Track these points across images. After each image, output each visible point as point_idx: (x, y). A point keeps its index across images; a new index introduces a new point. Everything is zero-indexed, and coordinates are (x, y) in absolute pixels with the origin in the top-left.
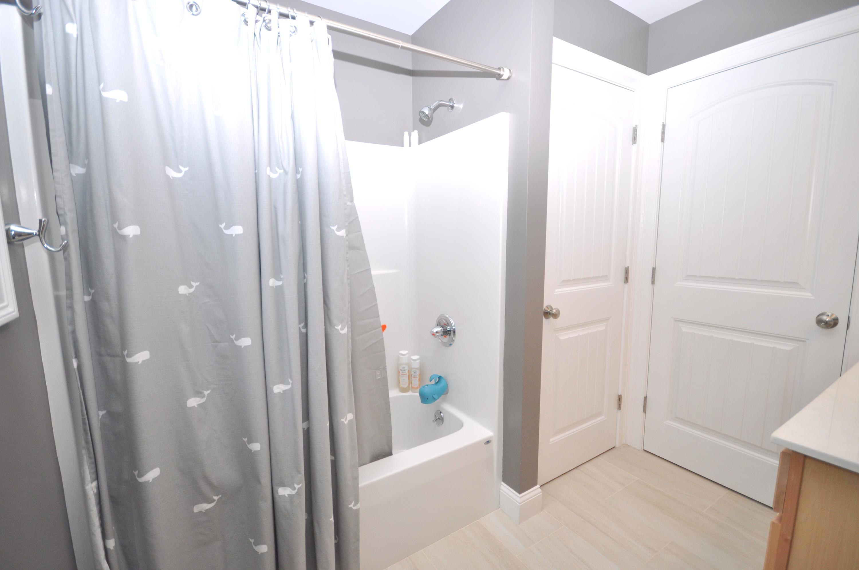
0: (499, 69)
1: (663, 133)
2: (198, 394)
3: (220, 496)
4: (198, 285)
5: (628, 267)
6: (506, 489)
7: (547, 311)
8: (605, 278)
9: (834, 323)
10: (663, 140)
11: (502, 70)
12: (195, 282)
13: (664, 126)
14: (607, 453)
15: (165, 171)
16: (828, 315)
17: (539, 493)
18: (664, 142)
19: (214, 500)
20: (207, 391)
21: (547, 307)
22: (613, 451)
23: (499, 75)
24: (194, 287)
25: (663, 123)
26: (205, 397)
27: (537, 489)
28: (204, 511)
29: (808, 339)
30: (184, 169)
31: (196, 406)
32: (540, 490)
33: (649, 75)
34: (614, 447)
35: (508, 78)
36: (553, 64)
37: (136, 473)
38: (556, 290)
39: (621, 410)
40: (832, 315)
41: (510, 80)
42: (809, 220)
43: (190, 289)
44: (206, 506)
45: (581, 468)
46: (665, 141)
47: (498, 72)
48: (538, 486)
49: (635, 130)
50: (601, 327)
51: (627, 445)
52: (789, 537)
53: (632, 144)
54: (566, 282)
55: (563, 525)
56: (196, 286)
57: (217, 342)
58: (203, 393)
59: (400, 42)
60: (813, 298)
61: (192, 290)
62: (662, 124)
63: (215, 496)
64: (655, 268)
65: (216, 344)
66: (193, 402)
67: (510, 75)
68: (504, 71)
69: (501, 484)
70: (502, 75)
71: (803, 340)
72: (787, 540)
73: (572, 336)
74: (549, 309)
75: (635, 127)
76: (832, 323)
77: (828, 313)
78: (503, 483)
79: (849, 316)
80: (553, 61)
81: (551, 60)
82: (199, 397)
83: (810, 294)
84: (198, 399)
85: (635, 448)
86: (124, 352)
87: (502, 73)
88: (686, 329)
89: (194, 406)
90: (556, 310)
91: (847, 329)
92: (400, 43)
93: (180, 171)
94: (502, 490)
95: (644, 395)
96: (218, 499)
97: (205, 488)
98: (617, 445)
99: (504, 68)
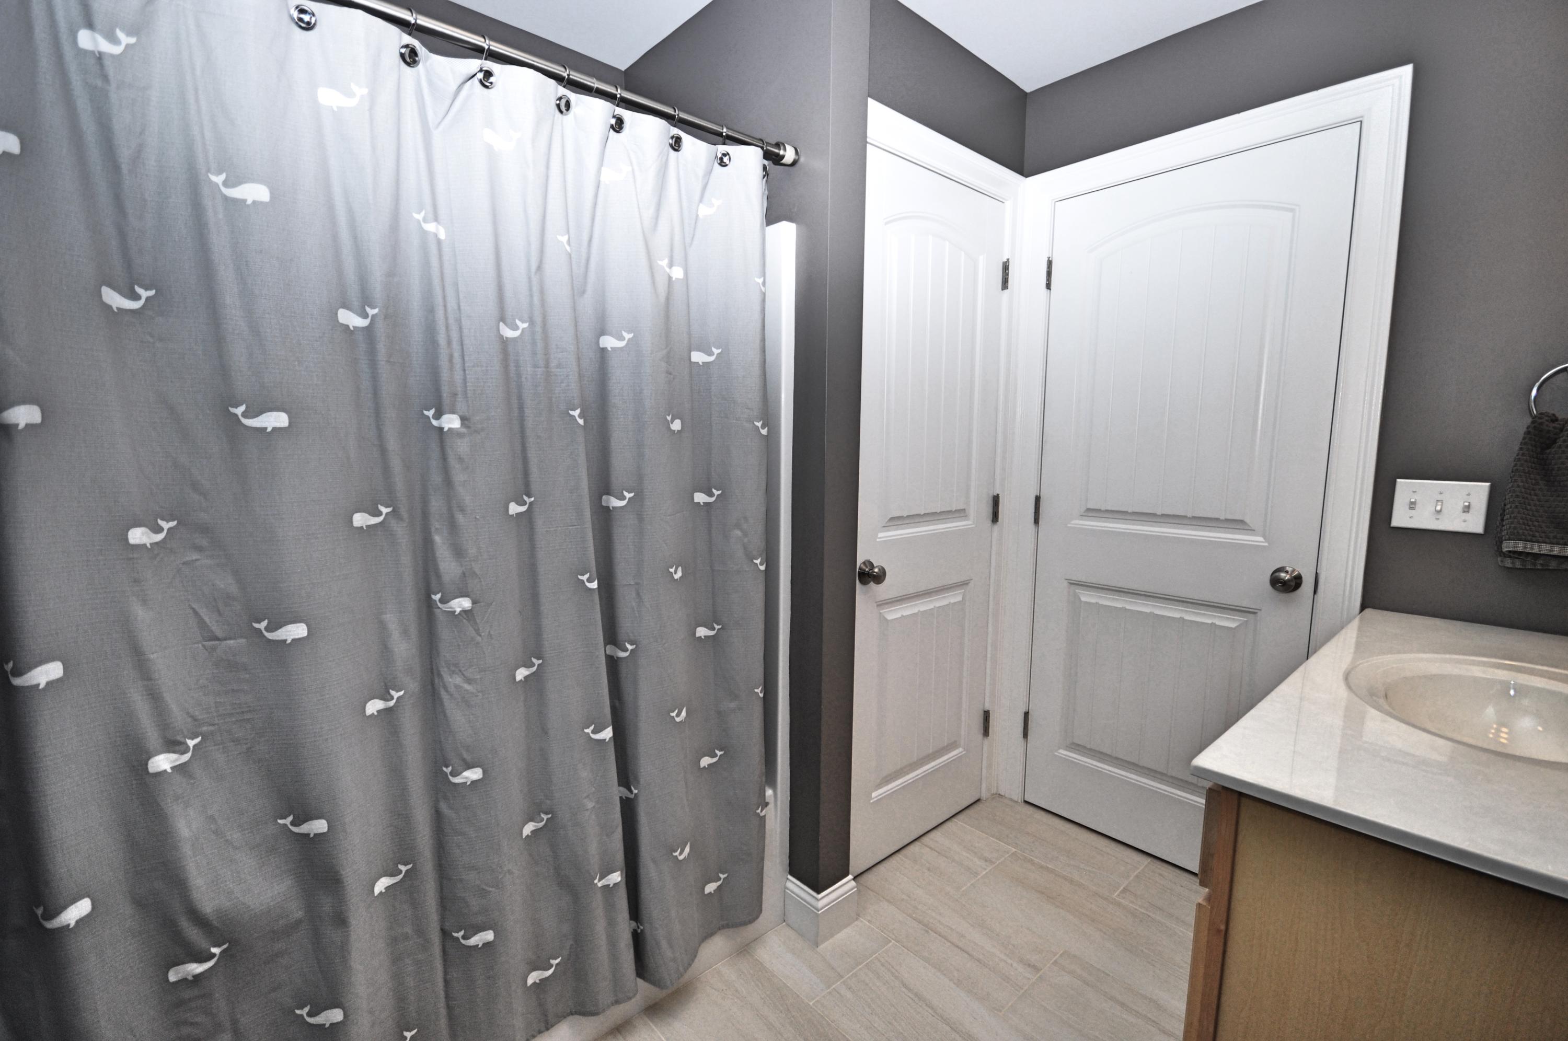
0: (778, 145)
1: (1049, 274)
2: (173, 745)
3: (225, 946)
4: (175, 526)
5: (998, 495)
6: (795, 886)
7: (865, 571)
8: (960, 513)
9: (1296, 582)
10: (1048, 286)
11: (782, 147)
12: (168, 521)
13: (1050, 263)
14: (968, 812)
15: (101, 296)
16: (1287, 572)
17: (852, 889)
18: (1050, 289)
19: (214, 955)
20: (193, 739)
21: (864, 563)
22: (977, 807)
23: (777, 155)
24: (165, 531)
25: (1049, 258)
26: (188, 752)
27: (850, 881)
28: (190, 978)
29: (1260, 610)
30: (144, 294)
31: (169, 770)
32: (853, 883)
33: (1027, 176)
34: (978, 800)
35: (794, 163)
36: (868, 145)
37: (40, 911)
38: (880, 535)
39: (988, 736)
40: (1293, 571)
41: (798, 165)
42: (1260, 423)
43: (154, 535)
44: (197, 968)
45: (925, 840)
46: (1052, 288)
47: (776, 151)
48: (850, 877)
49: (1006, 267)
50: (954, 598)
51: (999, 794)
52: (1223, 927)
53: (1002, 290)
54: (896, 521)
55: (890, 941)
56: (169, 529)
57: (218, 639)
58: (185, 743)
59: (594, 80)
60: (1266, 544)
61: (159, 537)
62: (1047, 259)
63: (214, 946)
64: (1040, 497)
65: (217, 642)
66: (162, 762)
67: (797, 158)
68: (785, 149)
69: (787, 879)
70: (783, 157)
71: (1254, 611)
72: (1219, 931)
73: (907, 613)
74: (867, 567)
75: (1006, 262)
76: (1293, 584)
77: (1288, 569)
78: (790, 877)
79: (1316, 572)
80: (868, 140)
81: (866, 137)
82: (174, 752)
83: (1261, 539)
84: (173, 756)
85: (1011, 800)
86: (5, 667)
87: (782, 152)
88: (1087, 597)
89: (165, 771)
90: (879, 570)
91: (1315, 592)
92: (594, 83)
93: (137, 297)
94: (788, 889)
95: (1024, 709)
96: (221, 953)
97: (193, 933)
98: (984, 795)
99: (786, 145)
